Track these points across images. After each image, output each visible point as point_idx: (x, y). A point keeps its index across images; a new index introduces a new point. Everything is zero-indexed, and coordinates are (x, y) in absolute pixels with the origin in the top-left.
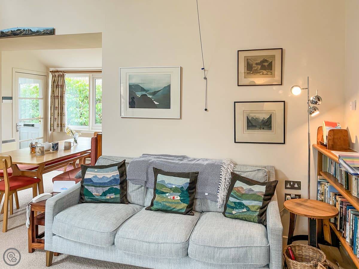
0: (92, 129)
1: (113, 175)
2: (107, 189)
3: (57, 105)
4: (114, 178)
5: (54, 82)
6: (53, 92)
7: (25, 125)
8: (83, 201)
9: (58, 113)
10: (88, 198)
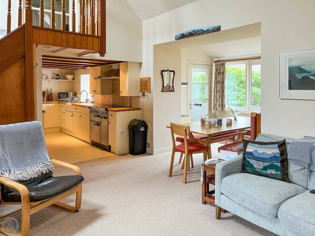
0: (248, 110)
1: (274, 152)
2: (267, 164)
3: (219, 89)
4: (274, 155)
5: (217, 70)
6: (216, 78)
7: (196, 105)
8: (245, 171)
9: (220, 96)
10: (250, 169)
